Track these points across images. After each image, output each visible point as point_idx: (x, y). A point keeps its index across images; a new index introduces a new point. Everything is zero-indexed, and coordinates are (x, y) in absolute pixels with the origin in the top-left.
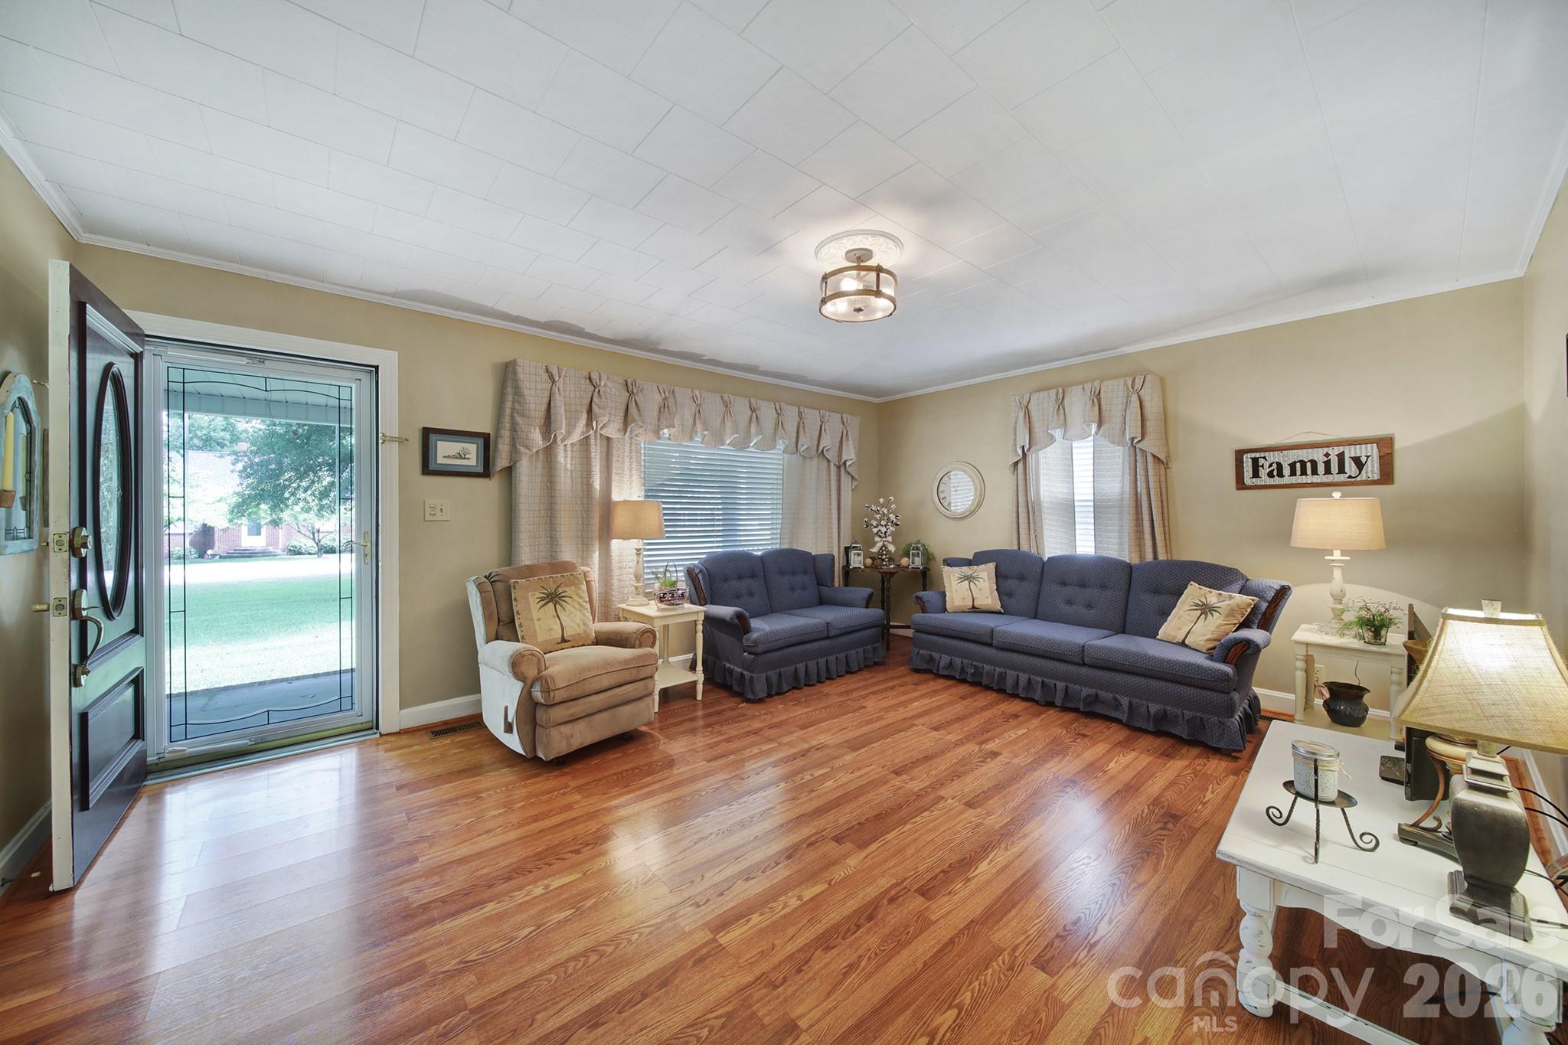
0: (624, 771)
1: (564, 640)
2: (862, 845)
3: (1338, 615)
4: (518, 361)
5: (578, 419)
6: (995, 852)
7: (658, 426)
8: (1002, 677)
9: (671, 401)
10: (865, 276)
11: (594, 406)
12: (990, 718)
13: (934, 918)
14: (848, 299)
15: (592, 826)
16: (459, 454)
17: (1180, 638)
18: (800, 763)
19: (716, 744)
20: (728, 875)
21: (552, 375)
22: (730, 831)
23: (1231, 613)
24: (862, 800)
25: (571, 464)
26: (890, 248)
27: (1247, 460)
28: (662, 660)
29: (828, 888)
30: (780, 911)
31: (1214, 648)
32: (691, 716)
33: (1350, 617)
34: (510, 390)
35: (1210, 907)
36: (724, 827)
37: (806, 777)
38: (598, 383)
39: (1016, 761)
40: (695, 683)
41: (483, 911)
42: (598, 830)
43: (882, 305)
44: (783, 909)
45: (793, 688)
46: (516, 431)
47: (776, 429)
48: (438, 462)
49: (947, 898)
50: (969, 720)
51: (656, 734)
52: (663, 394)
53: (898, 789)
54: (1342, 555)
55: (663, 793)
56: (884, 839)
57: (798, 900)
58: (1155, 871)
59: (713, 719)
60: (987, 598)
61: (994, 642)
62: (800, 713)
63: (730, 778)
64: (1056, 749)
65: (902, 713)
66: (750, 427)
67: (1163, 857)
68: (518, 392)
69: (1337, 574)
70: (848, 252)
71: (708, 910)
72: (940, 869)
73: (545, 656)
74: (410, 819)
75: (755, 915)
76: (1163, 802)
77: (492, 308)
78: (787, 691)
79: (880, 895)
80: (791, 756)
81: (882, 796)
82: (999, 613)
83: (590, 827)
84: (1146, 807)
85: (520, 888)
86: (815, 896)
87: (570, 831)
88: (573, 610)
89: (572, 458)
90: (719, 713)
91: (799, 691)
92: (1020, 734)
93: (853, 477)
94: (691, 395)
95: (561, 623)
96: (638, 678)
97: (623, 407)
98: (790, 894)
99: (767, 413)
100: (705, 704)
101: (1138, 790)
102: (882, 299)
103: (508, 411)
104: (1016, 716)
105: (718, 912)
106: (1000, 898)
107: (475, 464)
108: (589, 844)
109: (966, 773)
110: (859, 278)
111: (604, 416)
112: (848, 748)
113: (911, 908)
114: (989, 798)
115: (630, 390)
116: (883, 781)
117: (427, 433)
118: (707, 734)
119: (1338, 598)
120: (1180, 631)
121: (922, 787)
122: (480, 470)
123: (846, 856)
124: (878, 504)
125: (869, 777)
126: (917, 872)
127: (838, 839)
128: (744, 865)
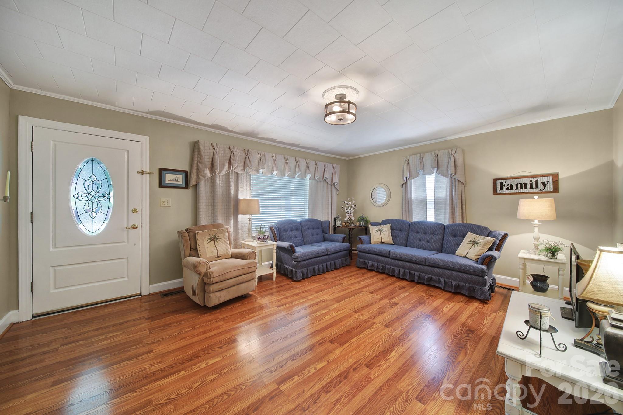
0: (242, 311)
1: (218, 256)
2: (342, 344)
3: (537, 246)
4: (200, 141)
5: (224, 165)
6: (398, 347)
7: (258, 168)
8: (393, 270)
9: (263, 158)
10: (343, 105)
11: (231, 160)
12: (393, 288)
13: (373, 377)
14: (336, 115)
15: (228, 336)
16: (175, 179)
17: (464, 255)
18: (315, 308)
19: (281, 300)
20: (284, 358)
21: (214, 147)
22: (286, 338)
23: (485, 245)
24: (341, 324)
25: (222, 184)
26: (354, 94)
27: (498, 183)
28: (259, 264)
29: (327, 364)
30: (307, 375)
31: (478, 259)
32: (270, 288)
33: (542, 247)
34: (196, 153)
35: (490, 372)
36: (283, 336)
37: (318, 314)
38: (233, 151)
39: (405, 307)
40: (273, 274)
41: (179, 375)
42: (230, 338)
43: (350, 117)
44: (308, 373)
45: (313, 275)
46: (199, 170)
47: (306, 170)
48: (166, 182)
49: (378, 368)
50: (385, 289)
51: (256, 295)
52: (260, 155)
53: (356, 319)
54: (538, 222)
55: (258, 321)
56: (351, 342)
57: (314, 369)
58: (466, 355)
59: (280, 289)
60: (387, 238)
61: (390, 256)
62: (315, 286)
63: (286, 315)
64: (421, 302)
65: (358, 286)
66: (296, 169)
67: (468, 349)
68: (200, 154)
69: (536, 230)
70: (336, 95)
71: (276, 374)
72: (375, 355)
73: (209, 263)
74: (150, 333)
75: (296, 377)
76: (466, 325)
77: (189, 119)
78: (311, 277)
79: (350, 367)
80: (311, 305)
81: (350, 322)
82: (392, 244)
83: (227, 337)
84: (460, 327)
85: (195, 364)
86: (322, 368)
87: (218, 338)
88: (221, 243)
89: (222, 181)
90: (282, 286)
91: (315, 277)
92: (406, 295)
93: (337, 189)
94: (271, 156)
95: (217, 249)
96: (248, 272)
97: (243, 161)
98: (311, 367)
99: (303, 163)
100: (277, 283)
101: (456, 319)
102: (350, 115)
103: (195, 162)
104: (404, 287)
105: (280, 375)
106: (401, 368)
107: (182, 183)
108: (226, 344)
109: (384, 312)
110: (341, 106)
111: (236, 164)
112: (335, 301)
113: (363, 373)
114: (394, 323)
115: (246, 153)
116: (350, 316)
117: (161, 171)
118: (277, 295)
119: (537, 239)
120: (464, 252)
121: (366, 318)
122: (184, 186)
123: (335, 349)
124: (347, 200)
125: (344, 314)
126: (365, 357)
127: (332, 342)
128: (292, 353)
